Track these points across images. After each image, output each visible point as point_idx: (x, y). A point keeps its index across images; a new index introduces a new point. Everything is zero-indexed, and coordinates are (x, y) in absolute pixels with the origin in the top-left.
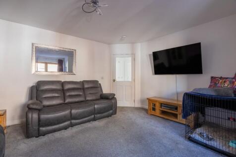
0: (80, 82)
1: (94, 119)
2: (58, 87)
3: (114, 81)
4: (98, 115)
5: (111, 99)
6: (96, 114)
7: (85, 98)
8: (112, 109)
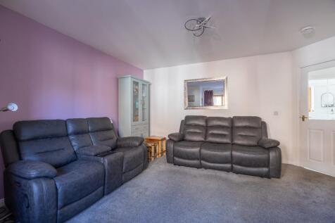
0: (230, 118)
1: (231, 170)
2: (202, 123)
3: (303, 118)
4: (239, 167)
5: (269, 149)
6: (236, 164)
7: (232, 140)
8: (268, 166)
